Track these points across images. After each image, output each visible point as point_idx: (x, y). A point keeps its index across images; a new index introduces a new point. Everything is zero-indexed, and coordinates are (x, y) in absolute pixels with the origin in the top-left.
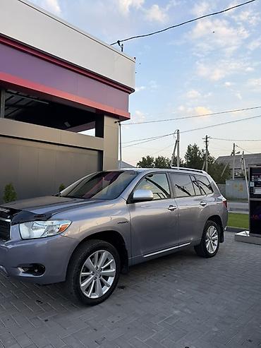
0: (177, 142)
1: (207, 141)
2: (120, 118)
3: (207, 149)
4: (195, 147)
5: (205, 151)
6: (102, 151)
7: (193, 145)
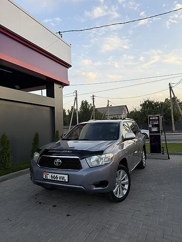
0: (76, 98)
1: (93, 99)
2: (63, 85)
3: (94, 104)
4: (86, 102)
5: (92, 105)
6: (54, 107)
7: (85, 101)
